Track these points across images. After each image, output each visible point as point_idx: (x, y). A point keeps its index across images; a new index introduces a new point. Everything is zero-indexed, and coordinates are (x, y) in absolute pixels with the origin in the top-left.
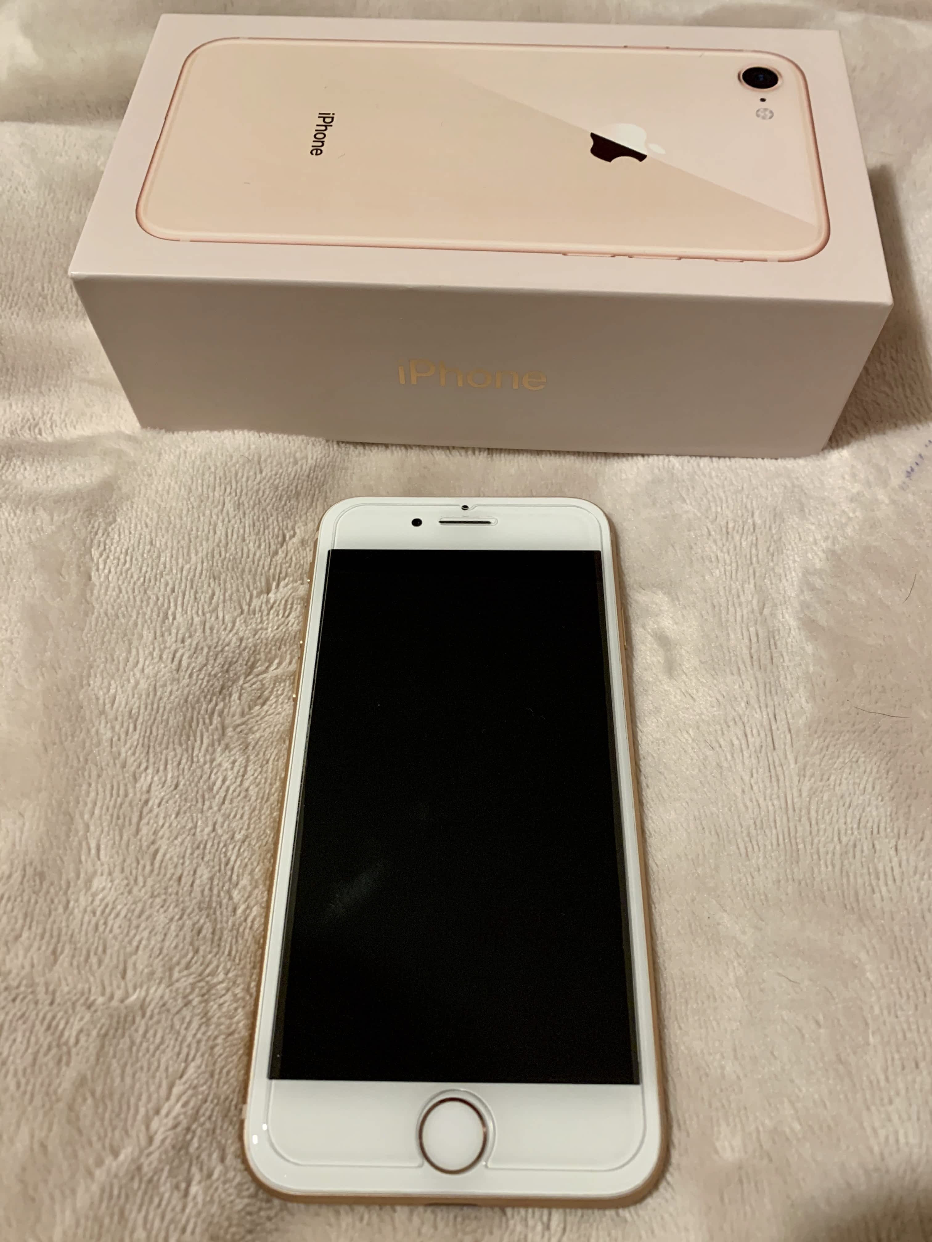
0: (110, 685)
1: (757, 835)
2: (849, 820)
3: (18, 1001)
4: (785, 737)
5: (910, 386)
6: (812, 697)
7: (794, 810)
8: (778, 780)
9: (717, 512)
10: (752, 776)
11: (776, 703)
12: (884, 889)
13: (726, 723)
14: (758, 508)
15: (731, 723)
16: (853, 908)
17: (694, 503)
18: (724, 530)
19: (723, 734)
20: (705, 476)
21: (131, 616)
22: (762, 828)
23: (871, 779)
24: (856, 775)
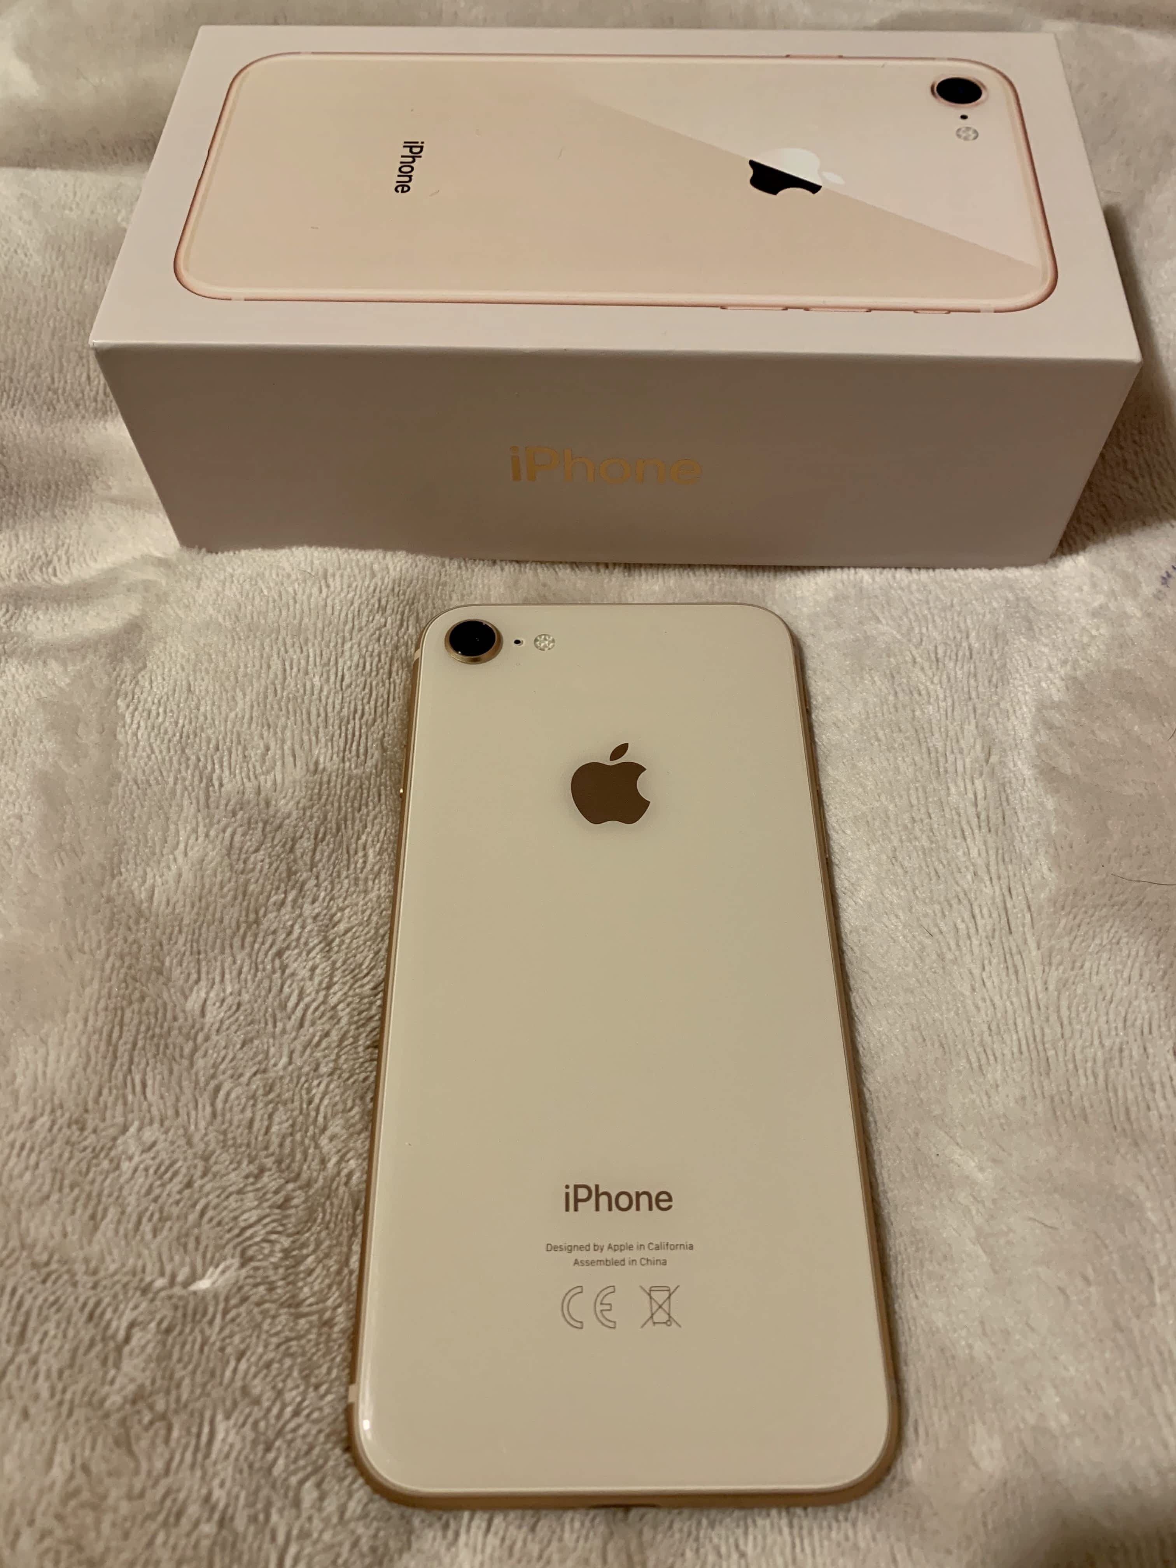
0: (145, 873)
1: (993, 1043)
2: (1112, 1017)
3: (49, 1284)
4: (1024, 916)
5: (1159, 474)
6: (1056, 864)
7: (1039, 1008)
8: (1016, 972)
9: (921, 634)
10: (984, 969)
11: (1011, 873)
12: (1162, 1104)
13: (948, 901)
14: (974, 628)
15: (954, 902)
16: (1124, 1130)
17: (891, 623)
18: (933, 656)
19: (944, 915)
20: (902, 589)
21: (167, 783)
22: (999, 1033)
23: (1137, 965)
24: (1118, 960)
